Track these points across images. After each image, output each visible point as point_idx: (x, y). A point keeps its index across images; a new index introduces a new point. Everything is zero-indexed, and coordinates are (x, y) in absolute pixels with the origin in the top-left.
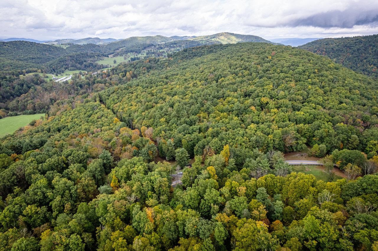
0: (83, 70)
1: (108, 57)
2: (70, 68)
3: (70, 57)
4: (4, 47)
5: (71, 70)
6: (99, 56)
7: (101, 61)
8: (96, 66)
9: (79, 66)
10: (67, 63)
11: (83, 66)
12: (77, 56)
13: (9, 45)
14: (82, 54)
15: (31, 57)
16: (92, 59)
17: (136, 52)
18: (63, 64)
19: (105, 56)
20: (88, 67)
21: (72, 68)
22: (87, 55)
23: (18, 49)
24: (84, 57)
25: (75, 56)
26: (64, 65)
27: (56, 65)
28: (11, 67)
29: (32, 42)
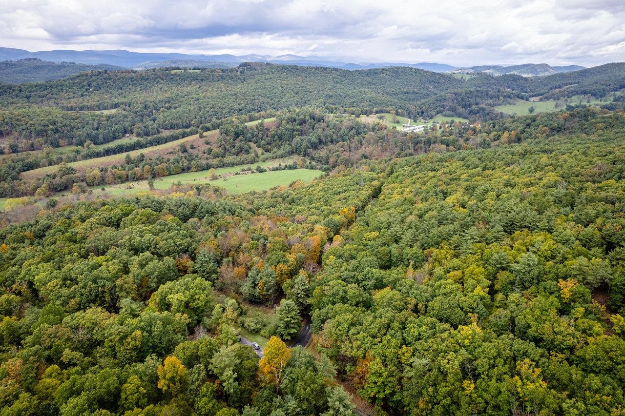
0: (464, 118)
1: (527, 100)
2: (444, 113)
3: (454, 95)
4: (382, 75)
5: (445, 116)
6: (509, 97)
7: (508, 106)
8: (488, 114)
9: (460, 110)
10: (445, 104)
11: (467, 111)
12: (466, 93)
13: (388, 72)
14: (478, 91)
15: (405, 90)
16: (491, 101)
17: (594, 95)
18: (438, 104)
19: (522, 98)
20: (474, 114)
21: (448, 113)
22: (487, 94)
23: (397, 78)
24: (478, 96)
25: (464, 94)
26: (439, 106)
27: (428, 106)
28: (368, 103)
29: (419, 70)
